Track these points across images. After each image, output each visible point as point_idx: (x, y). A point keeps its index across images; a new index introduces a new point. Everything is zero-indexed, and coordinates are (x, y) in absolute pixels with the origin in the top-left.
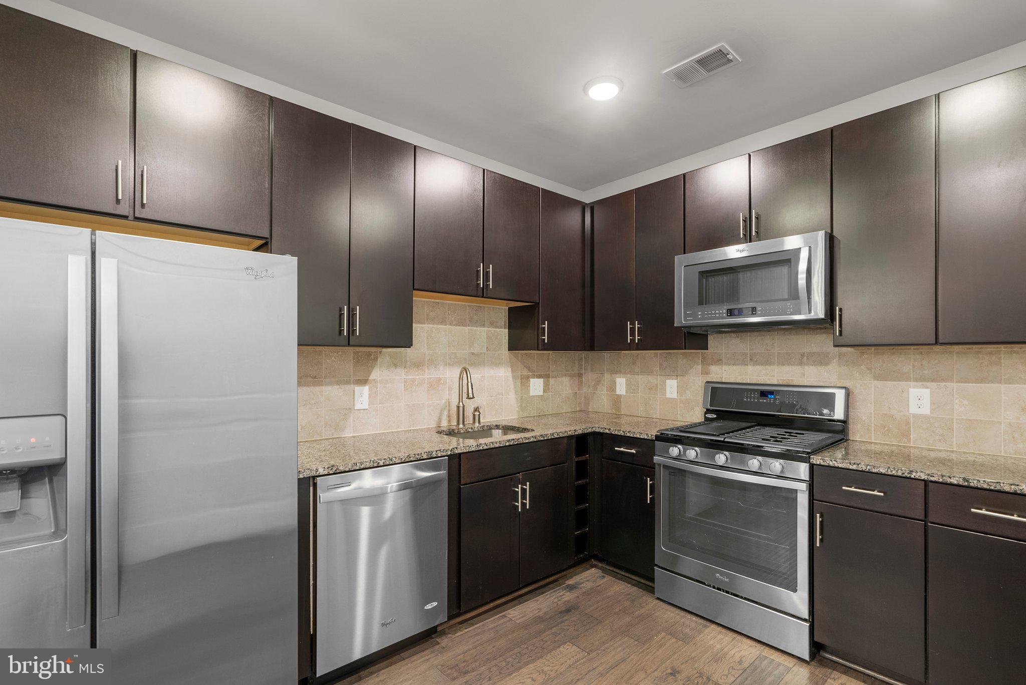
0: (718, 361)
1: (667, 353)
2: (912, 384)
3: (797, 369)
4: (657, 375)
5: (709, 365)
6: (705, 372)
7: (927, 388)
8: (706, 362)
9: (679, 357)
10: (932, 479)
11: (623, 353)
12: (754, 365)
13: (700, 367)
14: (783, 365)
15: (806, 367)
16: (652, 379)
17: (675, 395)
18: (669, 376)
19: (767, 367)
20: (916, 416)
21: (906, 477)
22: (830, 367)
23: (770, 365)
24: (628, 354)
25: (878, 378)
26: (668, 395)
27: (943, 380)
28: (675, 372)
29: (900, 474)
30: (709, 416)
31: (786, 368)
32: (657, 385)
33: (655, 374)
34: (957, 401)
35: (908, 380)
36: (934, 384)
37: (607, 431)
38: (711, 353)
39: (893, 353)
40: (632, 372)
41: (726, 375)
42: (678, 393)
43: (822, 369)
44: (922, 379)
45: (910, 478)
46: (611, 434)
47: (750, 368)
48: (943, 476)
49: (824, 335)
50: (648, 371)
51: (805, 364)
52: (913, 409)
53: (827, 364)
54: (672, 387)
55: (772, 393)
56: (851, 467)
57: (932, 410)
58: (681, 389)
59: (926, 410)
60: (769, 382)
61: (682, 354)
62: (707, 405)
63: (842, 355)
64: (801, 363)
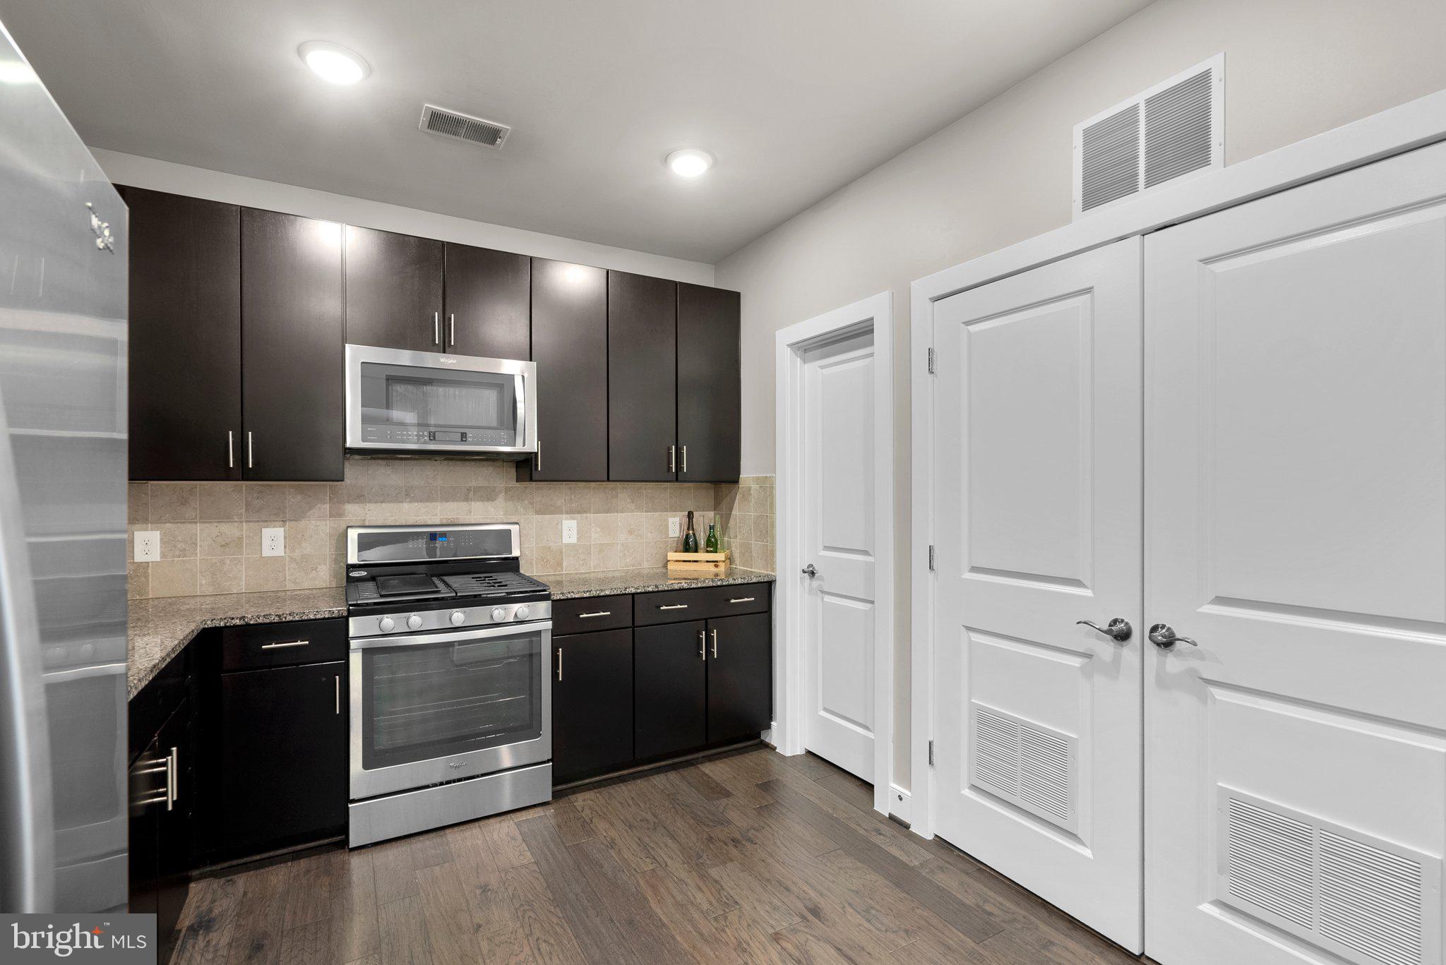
0: (359, 498)
1: (261, 485)
2: (564, 516)
3: (463, 506)
4: (241, 522)
5: (344, 503)
6: (336, 514)
7: (574, 519)
8: (337, 501)
9: (289, 493)
10: (639, 591)
11: (152, 485)
12: (410, 502)
13: (327, 506)
14: (447, 501)
15: (473, 503)
16: (230, 530)
17: (280, 552)
18: (267, 522)
19: (427, 504)
20: (567, 545)
21: (623, 594)
22: (497, 502)
23: (432, 501)
24: (168, 486)
25: (538, 512)
26: (267, 552)
27: (585, 512)
28: (279, 516)
29: (619, 592)
30: (354, 574)
31: (449, 505)
32: (240, 539)
33: (236, 519)
34: (593, 530)
35: (561, 513)
36: (579, 516)
37: (238, 622)
38: (346, 486)
39: (550, 488)
40: (178, 519)
41: (370, 516)
42: (285, 547)
43: (489, 505)
44: (571, 512)
45: (625, 594)
46: (248, 625)
47: (406, 506)
48: (644, 587)
49: (491, 468)
50: (226, 518)
51: (471, 500)
52: (566, 540)
53: (493, 500)
54: (273, 540)
55: (444, 534)
56: (585, 595)
57: (579, 539)
58: (291, 541)
59: (574, 540)
60: (430, 523)
61: (291, 487)
62: (353, 559)
63: (507, 490)
64: (467, 499)
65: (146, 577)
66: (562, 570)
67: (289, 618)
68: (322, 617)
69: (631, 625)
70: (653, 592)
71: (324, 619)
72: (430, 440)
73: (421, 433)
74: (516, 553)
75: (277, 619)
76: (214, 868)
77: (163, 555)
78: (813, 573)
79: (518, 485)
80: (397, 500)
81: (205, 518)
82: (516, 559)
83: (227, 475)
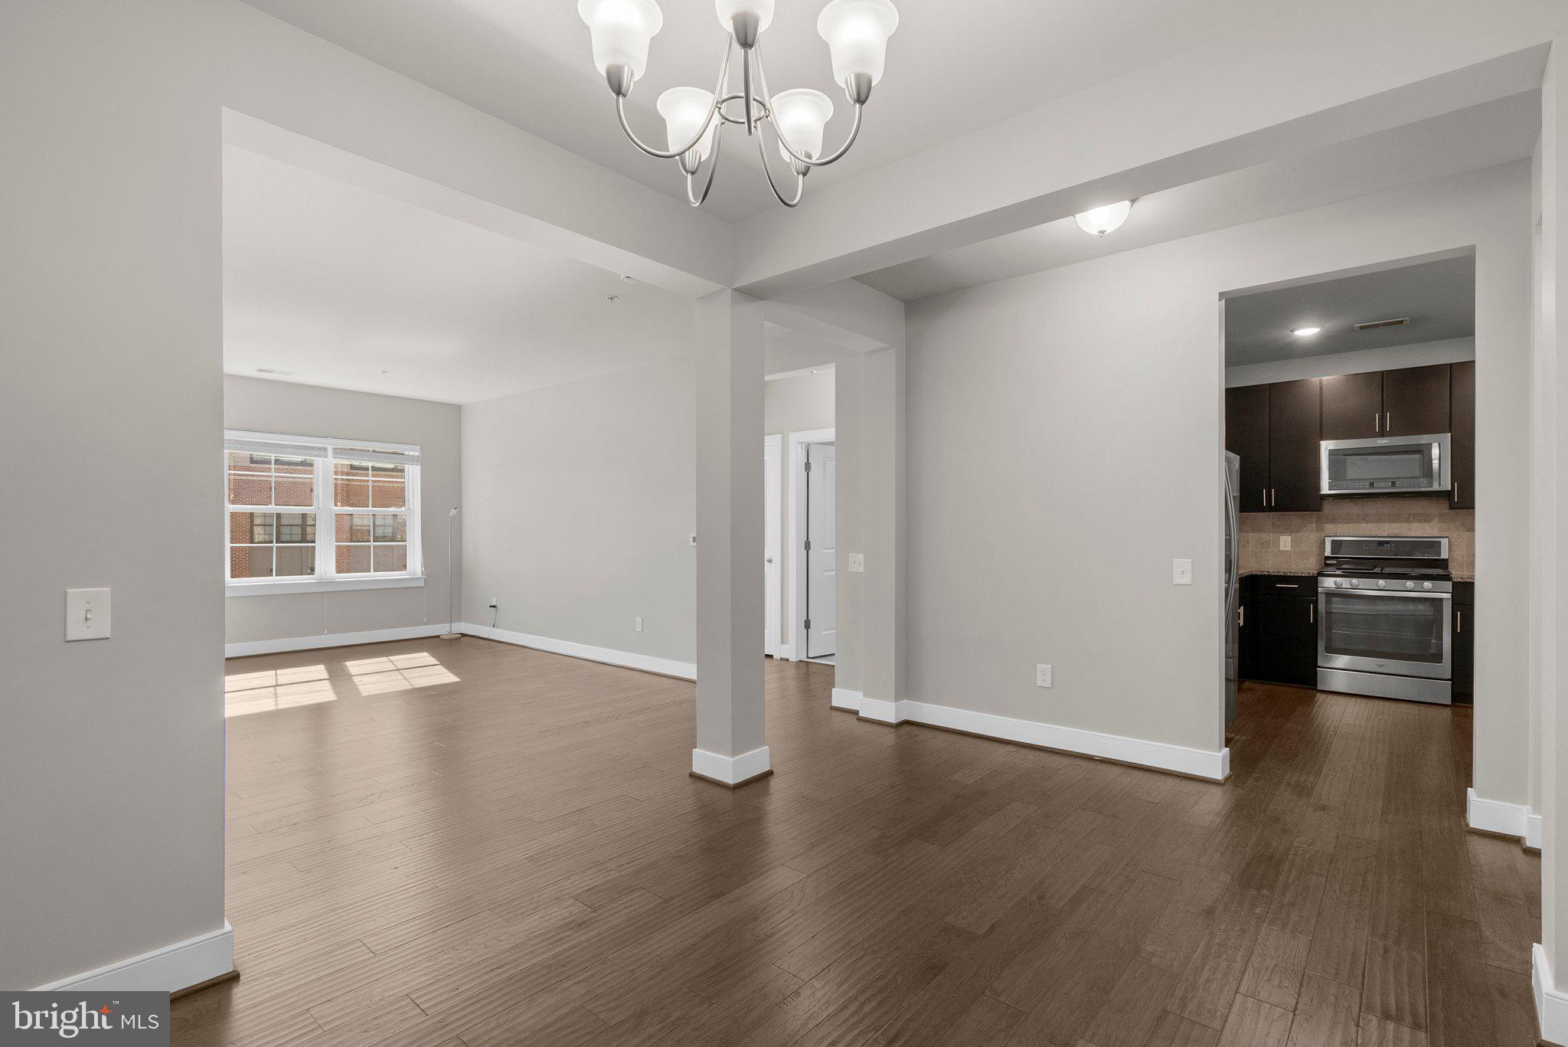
0: (1334, 520)
1: (1279, 514)
4: (1273, 533)
5: (1323, 523)
6: (1320, 529)
8: (1321, 521)
9: (1294, 518)
13: (1314, 525)
14: (1393, 522)
15: (1413, 524)
16: (1264, 536)
17: (1289, 548)
18: (1282, 533)
19: (1378, 524)
22: (1432, 523)
23: (1382, 523)
26: (1282, 548)
28: (1288, 530)
30: (1329, 562)
31: (1394, 525)
32: (1270, 541)
33: (1270, 532)
37: (1266, 573)
38: (1326, 514)
41: (1339, 531)
42: (1291, 546)
43: (1425, 525)
46: (1270, 575)
47: (1363, 525)
49: (1428, 502)
50: (1261, 530)
51: (1411, 522)
53: (1429, 522)
54: (1285, 542)
55: (1388, 542)
58: (1294, 543)
61: (1296, 515)
62: (1328, 552)
63: (1440, 516)
64: (1408, 521)
67: (1289, 574)
68: (1305, 576)
72: (1371, 487)
73: (1365, 484)
74: (1444, 555)
75: (1282, 575)
79: (1449, 511)
80: (1357, 521)
81: (1253, 530)
82: (1446, 560)
83: (1262, 509)
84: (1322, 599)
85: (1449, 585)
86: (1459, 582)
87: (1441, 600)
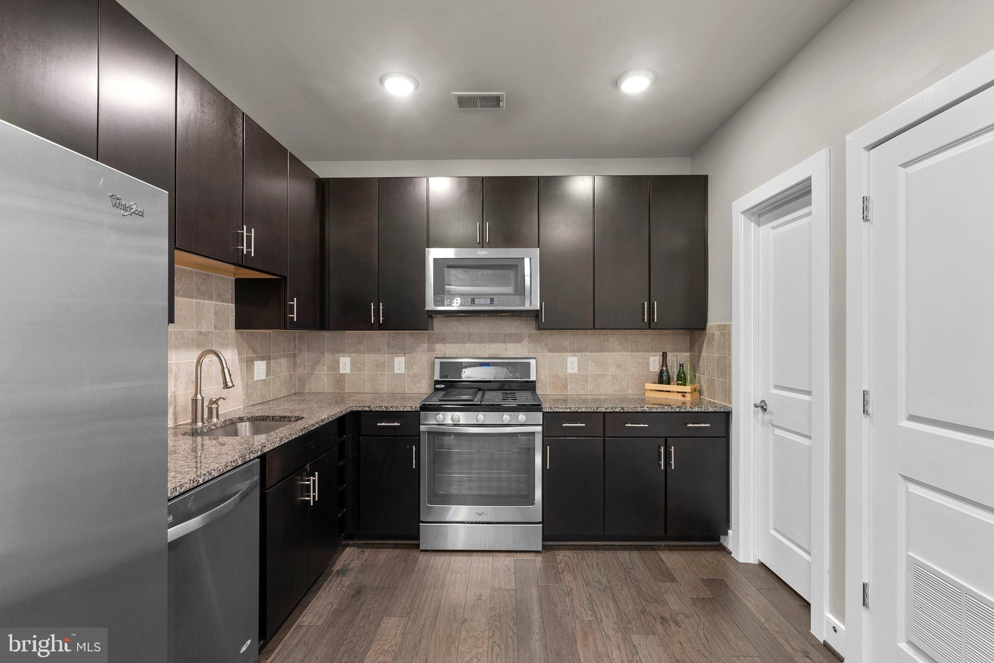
0: (443, 340)
1: (394, 333)
2: (569, 354)
3: (502, 346)
4: (385, 353)
5: (434, 343)
6: (431, 350)
7: (576, 356)
8: (432, 341)
9: (407, 337)
10: (608, 411)
11: (347, 333)
12: (471, 343)
13: (426, 345)
14: (492, 342)
15: (508, 344)
16: (379, 357)
17: (403, 371)
18: (396, 354)
19: (481, 344)
20: (571, 374)
21: (595, 412)
22: (523, 344)
23: (483, 343)
24: (353, 333)
25: (550, 351)
26: (396, 371)
27: (584, 351)
28: (403, 350)
29: (592, 410)
30: (438, 386)
31: (494, 346)
32: (385, 363)
33: (383, 352)
34: (590, 364)
35: (566, 351)
36: (579, 354)
37: (367, 409)
38: (436, 333)
39: (559, 334)
40: (358, 351)
41: (449, 351)
42: (405, 368)
43: (518, 345)
44: (573, 351)
45: (597, 412)
46: (371, 411)
47: (468, 346)
48: (612, 408)
50: (377, 351)
51: (507, 342)
52: (570, 371)
53: (521, 342)
54: (399, 364)
56: (567, 411)
57: (579, 370)
58: (409, 365)
59: (575, 371)
60: (482, 356)
61: (409, 334)
62: (437, 377)
63: (530, 336)
64: (504, 342)
65: (344, 381)
66: (567, 391)
67: (391, 409)
68: (407, 410)
69: (602, 435)
70: (620, 412)
71: (408, 411)
72: (472, 304)
73: (466, 300)
74: (533, 378)
75: (385, 410)
76: (359, 542)
77: (351, 370)
78: (764, 410)
79: (537, 332)
80: (463, 342)
81: (369, 351)
82: (533, 382)
83: (371, 328)
84: (424, 440)
85: (538, 417)
86: (549, 412)
87: (533, 434)
